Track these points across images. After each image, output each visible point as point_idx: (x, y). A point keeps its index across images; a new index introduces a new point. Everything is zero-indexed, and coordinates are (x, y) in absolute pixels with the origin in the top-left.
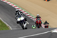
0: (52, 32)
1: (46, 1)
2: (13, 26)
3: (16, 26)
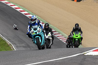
0: (86, 54)
2: (18, 45)
3: (23, 45)
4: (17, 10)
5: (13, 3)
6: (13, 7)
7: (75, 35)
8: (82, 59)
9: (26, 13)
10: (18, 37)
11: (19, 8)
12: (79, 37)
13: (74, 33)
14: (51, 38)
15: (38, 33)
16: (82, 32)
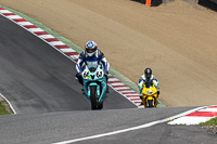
1: (147, 7)
4: (19, 23)
5: (9, 8)
8: (163, 134)
9: (39, 30)
10: (21, 83)
11: (23, 20)
15: (96, 78)
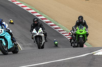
0: (95, 54)
3: (30, 44)
6: (20, 5)
7: (78, 30)
8: (91, 59)
12: (84, 32)
13: (77, 28)
14: (43, 35)
16: (87, 27)
